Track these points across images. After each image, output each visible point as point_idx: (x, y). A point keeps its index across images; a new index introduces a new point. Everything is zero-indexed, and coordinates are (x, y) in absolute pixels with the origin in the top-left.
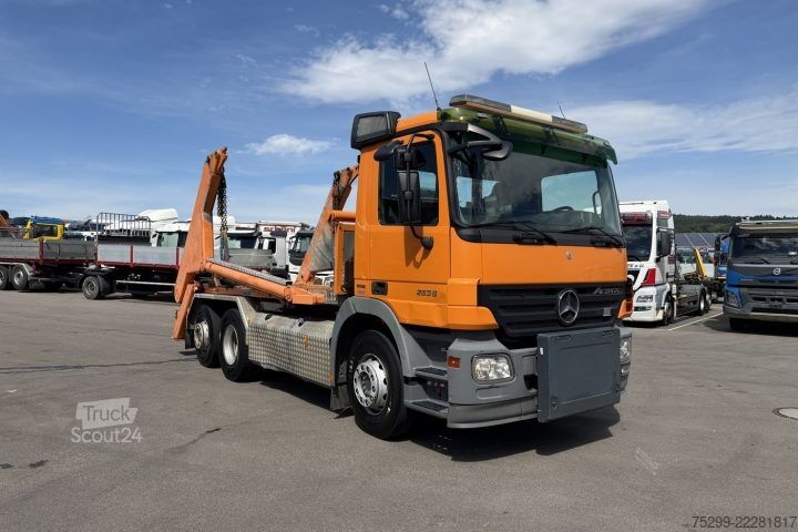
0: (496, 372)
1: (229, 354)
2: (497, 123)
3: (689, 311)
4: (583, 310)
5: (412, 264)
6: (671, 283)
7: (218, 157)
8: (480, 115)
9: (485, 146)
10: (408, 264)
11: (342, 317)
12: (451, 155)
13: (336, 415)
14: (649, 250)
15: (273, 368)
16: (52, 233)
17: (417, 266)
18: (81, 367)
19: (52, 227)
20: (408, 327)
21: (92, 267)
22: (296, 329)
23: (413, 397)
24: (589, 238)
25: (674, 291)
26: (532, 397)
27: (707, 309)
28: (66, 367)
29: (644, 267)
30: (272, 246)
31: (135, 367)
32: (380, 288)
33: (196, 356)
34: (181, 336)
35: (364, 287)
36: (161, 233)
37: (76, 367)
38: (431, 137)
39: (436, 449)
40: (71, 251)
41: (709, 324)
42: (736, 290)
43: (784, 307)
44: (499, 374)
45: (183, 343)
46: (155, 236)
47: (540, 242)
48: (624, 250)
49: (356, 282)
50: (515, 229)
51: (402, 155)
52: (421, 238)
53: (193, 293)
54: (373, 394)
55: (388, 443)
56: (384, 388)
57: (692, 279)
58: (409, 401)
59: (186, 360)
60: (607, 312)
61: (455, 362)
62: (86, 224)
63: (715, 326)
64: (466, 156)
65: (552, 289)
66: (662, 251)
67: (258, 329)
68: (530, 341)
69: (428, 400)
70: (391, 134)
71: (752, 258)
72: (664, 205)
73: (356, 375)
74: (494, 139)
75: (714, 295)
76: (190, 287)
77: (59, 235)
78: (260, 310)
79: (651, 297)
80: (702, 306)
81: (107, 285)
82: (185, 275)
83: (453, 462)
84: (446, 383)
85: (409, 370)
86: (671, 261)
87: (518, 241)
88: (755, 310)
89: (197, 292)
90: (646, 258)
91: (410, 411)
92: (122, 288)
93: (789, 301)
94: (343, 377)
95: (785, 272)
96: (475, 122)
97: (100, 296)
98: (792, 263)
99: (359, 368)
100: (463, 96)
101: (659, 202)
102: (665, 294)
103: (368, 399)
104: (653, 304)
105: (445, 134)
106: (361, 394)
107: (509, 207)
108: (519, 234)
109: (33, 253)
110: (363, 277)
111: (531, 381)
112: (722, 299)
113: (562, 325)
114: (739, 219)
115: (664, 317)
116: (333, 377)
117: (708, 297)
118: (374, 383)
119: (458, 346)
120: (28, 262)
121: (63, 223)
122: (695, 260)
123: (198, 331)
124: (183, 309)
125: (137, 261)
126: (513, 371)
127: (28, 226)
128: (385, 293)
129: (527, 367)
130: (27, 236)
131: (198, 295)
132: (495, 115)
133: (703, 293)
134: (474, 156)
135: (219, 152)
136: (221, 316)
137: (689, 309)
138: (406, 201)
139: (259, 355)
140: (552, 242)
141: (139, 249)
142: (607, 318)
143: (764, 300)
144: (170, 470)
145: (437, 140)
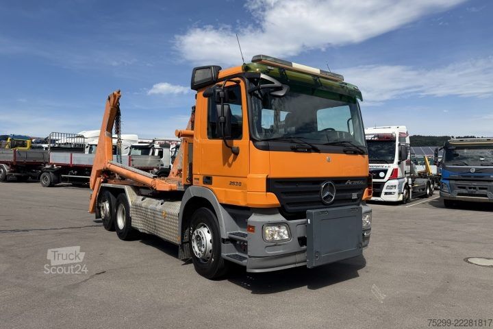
0: (279, 235)
1: (121, 223)
2: (281, 73)
3: (419, 195)
4: (339, 195)
5: (226, 165)
6: (408, 177)
7: (115, 96)
8: (269, 68)
9: (272, 88)
10: (224, 165)
11: (186, 198)
12: (251, 93)
13: (183, 263)
14: (394, 156)
15: (146, 232)
16: (24, 145)
17: (230, 165)
18: (27, 231)
19: (24, 141)
20: (225, 206)
21: (47, 166)
22: (159, 207)
23: (228, 252)
24: (342, 148)
25: (410, 182)
26: (304, 251)
27: (431, 194)
28: (18, 231)
29: (391, 167)
30: (161, 154)
31: (63, 230)
32: (208, 180)
33: (102, 224)
34: (94, 210)
35: (198, 179)
36: (91, 145)
37: (24, 231)
38: (238, 82)
39: (243, 286)
40: (34, 156)
41: (433, 203)
42: (447, 182)
43: (477, 193)
44: (281, 237)
45: (94, 215)
46: (87, 147)
47: (309, 151)
48: (366, 156)
49: (194, 176)
50: (292, 142)
51: (219, 93)
52: (231, 148)
53: (100, 183)
54: (203, 249)
55: (212, 281)
56: (210, 245)
57: (422, 175)
58: (224, 255)
59: (96, 226)
60: (354, 196)
61: (251, 228)
62: (46, 139)
63: (435, 204)
64: (261, 94)
65: (317, 181)
66: (402, 158)
67: (137, 207)
68: (302, 215)
69: (237, 253)
70: (215, 80)
71: (457, 162)
72: (403, 129)
73: (194, 237)
74: (277, 84)
75: (436, 185)
76: (98, 179)
77: (28, 146)
78: (139, 194)
79: (395, 186)
80: (428, 191)
81: (56, 178)
82: (96, 172)
83: (252, 295)
84: (247, 242)
85: (225, 234)
86: (408, 163)
87: (295, 150)
88: (459, 194)
89: (103, 182)
90: (392, 161)
91: (226, 261)
92: (65, 180)
93: (480, 188)
94: (186, 238)
95: (477, 171)
96: (266, 73)
97: (51, 185)
98: (482, 165)
99: (195, 232)
100: (259, 56)
101: (400, 127)
102: (404, 184)
103: (200, 253)
104: (396, 190)
105: (246, 80)
106: (196, 249)
107: (293, 129)
108: (295, 145)
109: (9, 158)
110: (199, 173)
111: (302, 241)
112: (439, 187)
113: (324, 204)
114: (449, 138)
115: (403, 198)
116: (180, 238)
117: (431, 186)
118: (204, 242)
119: (254, 219)
120: (6, 163)
121: (31, 139)
122: (425, 163)
123: (103, 207)
124: (95, 193)
125: (75, 162)
126: (290, 235)
127: (8, 141)
128: (210, 183)
129: (300, 232)
130: (7, 147)
131: (103, 185)
132: (281, 68)
133: (429, 184)
134: (266, 94)
135: (115, 93)
136: (116, 197)
137: (420, 194)
138: (221, 123)
139: (138, 224)
140: (317, 151)
141: (76, 155)
142: (355, 200)
143: (464, 188)
144: (64, 300)
145: (242, 84)
